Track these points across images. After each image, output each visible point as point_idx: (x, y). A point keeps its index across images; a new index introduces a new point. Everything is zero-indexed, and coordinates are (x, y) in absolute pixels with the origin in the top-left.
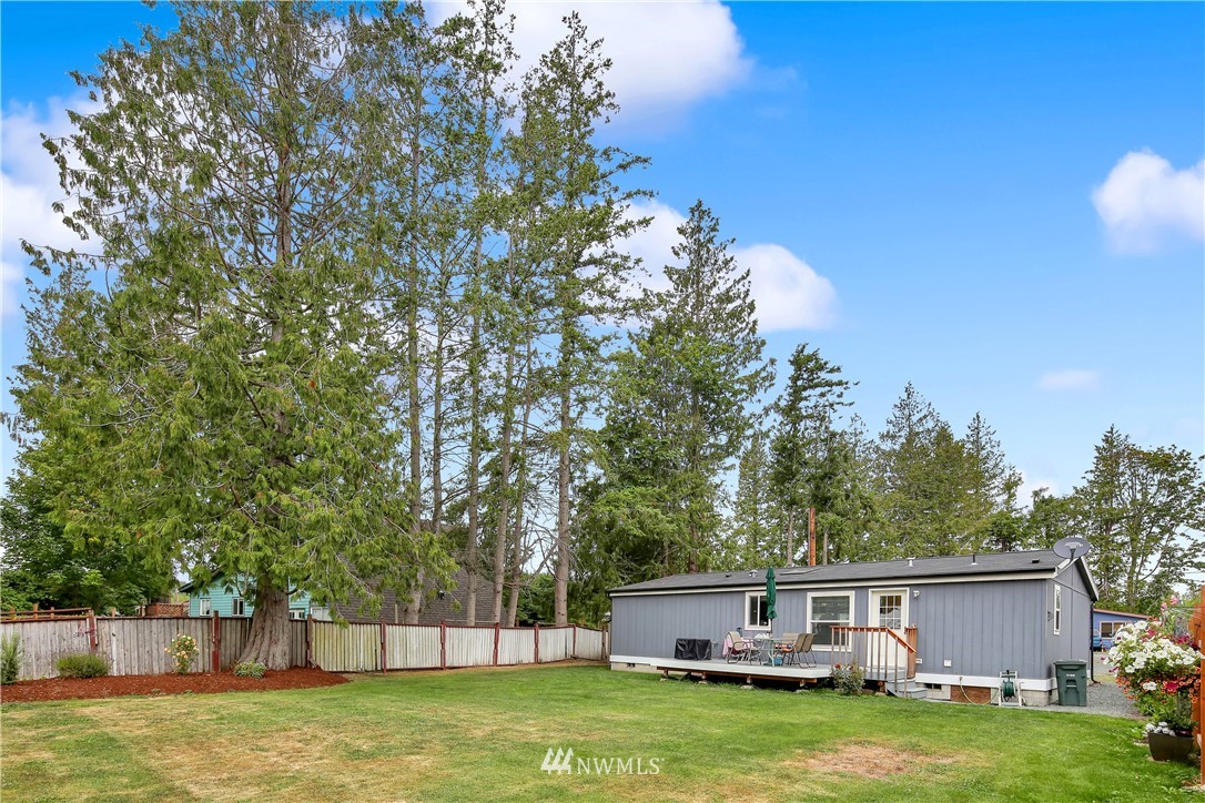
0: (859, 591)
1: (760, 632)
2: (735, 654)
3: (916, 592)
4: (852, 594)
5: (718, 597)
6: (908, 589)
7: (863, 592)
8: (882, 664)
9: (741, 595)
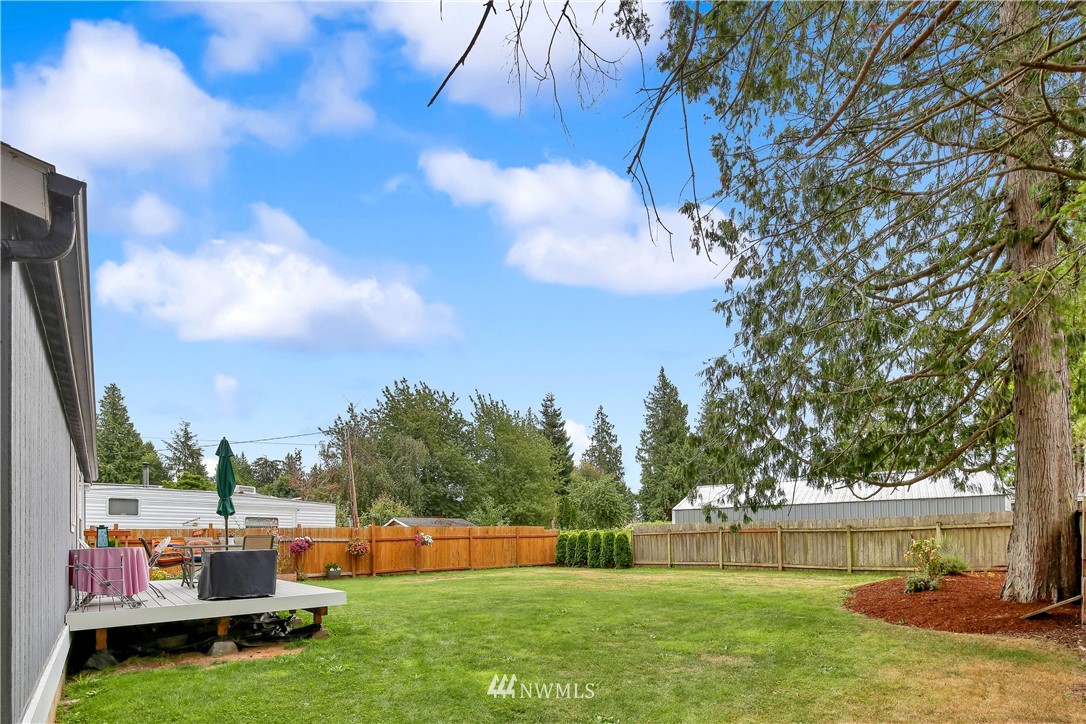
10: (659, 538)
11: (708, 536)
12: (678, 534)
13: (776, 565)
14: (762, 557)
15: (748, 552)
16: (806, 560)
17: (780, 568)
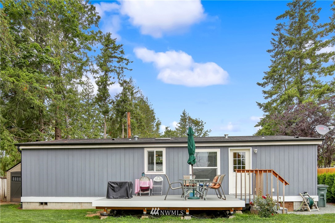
0: (223, 149)
1: (156, 175)
2: (144, 191)
3: (256, 150)
4: (218, 151)
5: (123, 151)
6: (251, 148)
7: (225, 149)
8: (243, 192)
9: (141, 150)
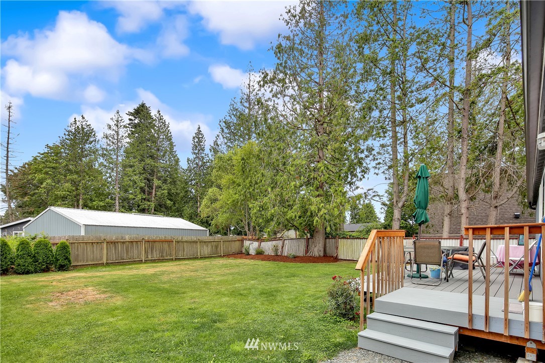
10: (95, 245)
11: (134, 244)
12: (112, 242)
13: (172, 258)
14: (165, 254)
15: (158, 252)
16: (184, 254)
17: (174, 259)
